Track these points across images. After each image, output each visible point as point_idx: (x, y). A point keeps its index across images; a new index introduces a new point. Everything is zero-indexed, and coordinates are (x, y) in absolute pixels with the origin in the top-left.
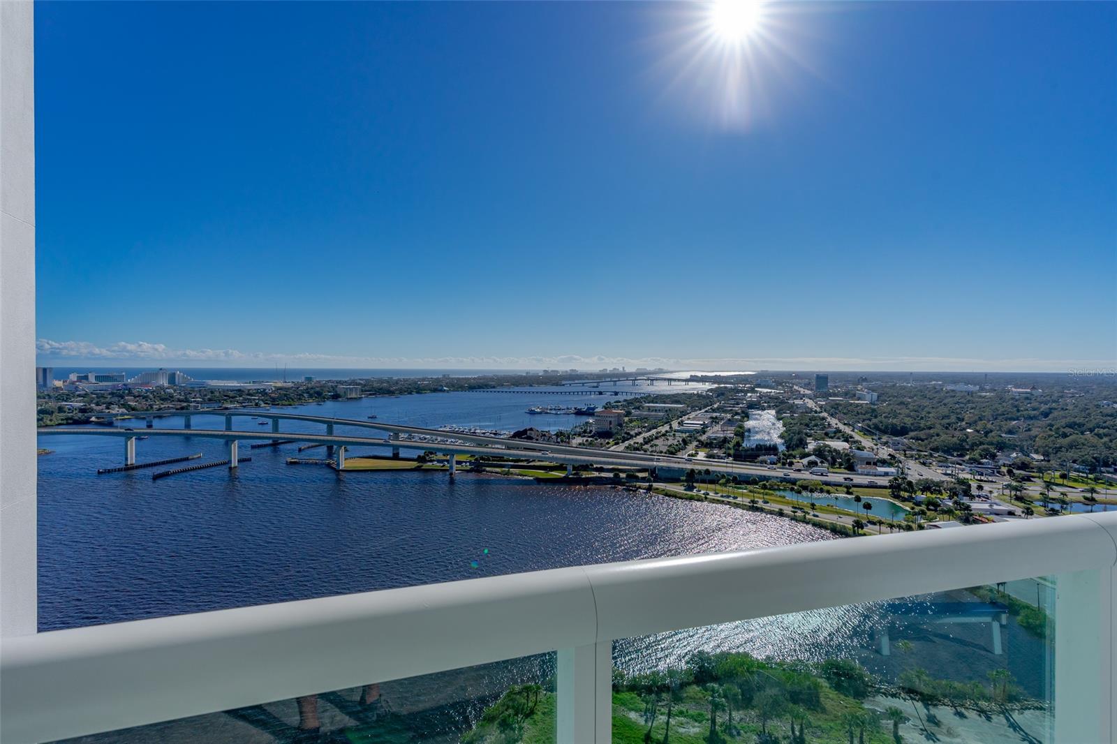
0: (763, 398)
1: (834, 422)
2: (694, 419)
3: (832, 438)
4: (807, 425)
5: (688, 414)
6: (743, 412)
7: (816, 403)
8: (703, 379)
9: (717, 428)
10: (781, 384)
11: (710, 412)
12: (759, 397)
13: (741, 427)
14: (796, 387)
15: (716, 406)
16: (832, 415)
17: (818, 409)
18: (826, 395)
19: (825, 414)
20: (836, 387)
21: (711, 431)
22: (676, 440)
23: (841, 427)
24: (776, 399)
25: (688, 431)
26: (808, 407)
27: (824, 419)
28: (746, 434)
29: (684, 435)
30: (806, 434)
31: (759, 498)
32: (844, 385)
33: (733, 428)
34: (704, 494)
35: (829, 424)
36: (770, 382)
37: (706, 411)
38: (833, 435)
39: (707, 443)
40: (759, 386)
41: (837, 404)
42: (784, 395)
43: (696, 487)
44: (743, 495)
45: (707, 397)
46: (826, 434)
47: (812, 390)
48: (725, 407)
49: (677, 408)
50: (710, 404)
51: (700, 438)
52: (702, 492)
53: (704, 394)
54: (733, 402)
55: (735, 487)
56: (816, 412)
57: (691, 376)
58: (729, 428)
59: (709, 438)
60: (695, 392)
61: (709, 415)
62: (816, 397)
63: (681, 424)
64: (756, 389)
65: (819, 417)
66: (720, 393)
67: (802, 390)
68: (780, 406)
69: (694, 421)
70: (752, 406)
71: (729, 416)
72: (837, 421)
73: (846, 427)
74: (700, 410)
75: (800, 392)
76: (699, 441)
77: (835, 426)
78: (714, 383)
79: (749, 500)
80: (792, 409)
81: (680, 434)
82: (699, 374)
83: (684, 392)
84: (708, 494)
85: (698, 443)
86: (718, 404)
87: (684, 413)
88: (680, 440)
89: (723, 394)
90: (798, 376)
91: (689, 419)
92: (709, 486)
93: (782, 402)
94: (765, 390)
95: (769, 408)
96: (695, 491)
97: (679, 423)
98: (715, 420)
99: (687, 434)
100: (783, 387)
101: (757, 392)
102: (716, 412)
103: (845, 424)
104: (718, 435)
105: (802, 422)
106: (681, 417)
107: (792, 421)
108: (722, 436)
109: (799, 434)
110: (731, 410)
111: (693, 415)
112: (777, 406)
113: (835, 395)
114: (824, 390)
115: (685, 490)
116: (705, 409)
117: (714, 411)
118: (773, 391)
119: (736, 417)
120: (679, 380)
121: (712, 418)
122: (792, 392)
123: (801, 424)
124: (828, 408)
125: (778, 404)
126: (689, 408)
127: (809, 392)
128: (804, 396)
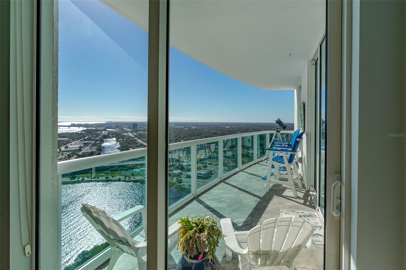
0: (110, 133)
1: (139, 141)
2: (74, 145)
3: (139, 147)
4: (129, 143)
5: (70, 142)
6: (100, 140)
7: (133, 134)
8: (79, 126)
9: (88, 148)
10: (118, 127)
11: (83, 141)
12: (108, 133)
13: (100, 146)
14: (124, 128)
15: (86, 138)
16: (139, 139)
17: (134, 137)
18: (136, 131)
19: (136, 138)
20: (140, 128)
21: (84, 150)
22: (64, 156)
23: (143, 143)
24: (116, 133)
25: (71, 151)
26: (130, 136)
27: (136, 140)
28: (103, 149)
29: (69, 153)
30: (129, 147)
31: (110, 176)
32: (143, 127)
33: (96, 147)
34: (81, 179)
35: (138, 142)
36: (113, 126)
37: (81, 141)
38: (140, 146)
39: (82, 155)
40: (108, 128)
41: (141, 134)
42: (120, 132)
43: (77, 177)
44: (102, 176)
45: (82, 134)
46: (137, 146)
47: (131, 129)
48: (91, 138)
49: (64, 140)
50: (83, 137)
51: (78, 153)
52: (81, 178)
53: (80, 132)
54: (95, 135)
55: (98, 173)
56: (133, 138)
57: (72, 124)
58: (94, 147)
59: (83, 153)
60: (75, 132)
61: (83, 142)
62: (133, 132)
63: (66, 147)
64: (107, 129)
65: (134, 139)
66: (88, 132)
67: (127, 129)
68: (118, 136)
69: (74, 146)
70: (106, 137)
71: (93, 142)
72: (141, 141)
73: (144, 143)
74: (78, 140)
75: (126, 130)
76: (78, 155)
77: (140, 143)
78: (85, 127)
79: (105, 177)
80: (123, 137)
81: (66, 153)
82: (76, 123)
83: (68, 132)
84: (84, 179)
85: (77, 156)
86: (87, 137)
87: (68, 142)
88: (67, 156)
89: (90, 132)
90: (126, 124)
91: (71, 145)
92: (84, 175)
93: (119, 134)
94: (111, 130)
95: (113, 137)
96: (76, 179)
97: (65, 147)
98: (86, 145)
99: (71, 152)
100: (119, 128)
101: (107, 131)
102: (86, 141)
103: (144, 142)
104: (88, 151)
105: (128, 142)
106: (66, 144)
107: (123, 142)
108: (90, 151)
109: (126, 147)
110: (95, 139)
111: (74, 143)
112: (116, 136)
113: (140, 131)
114: (136, 129)
115: (70, 179)
116: (81, 140)
117: (85, 140)
118: (114, 130)
119: (97, 142)
120: (64, 126)
121: (84, 143)
122: (123, 130)
123: (127, 143)
124: (138, 136)
125: (117, 135)
126: (71, 140)
127: (130, 130)
128: (128, 131)
